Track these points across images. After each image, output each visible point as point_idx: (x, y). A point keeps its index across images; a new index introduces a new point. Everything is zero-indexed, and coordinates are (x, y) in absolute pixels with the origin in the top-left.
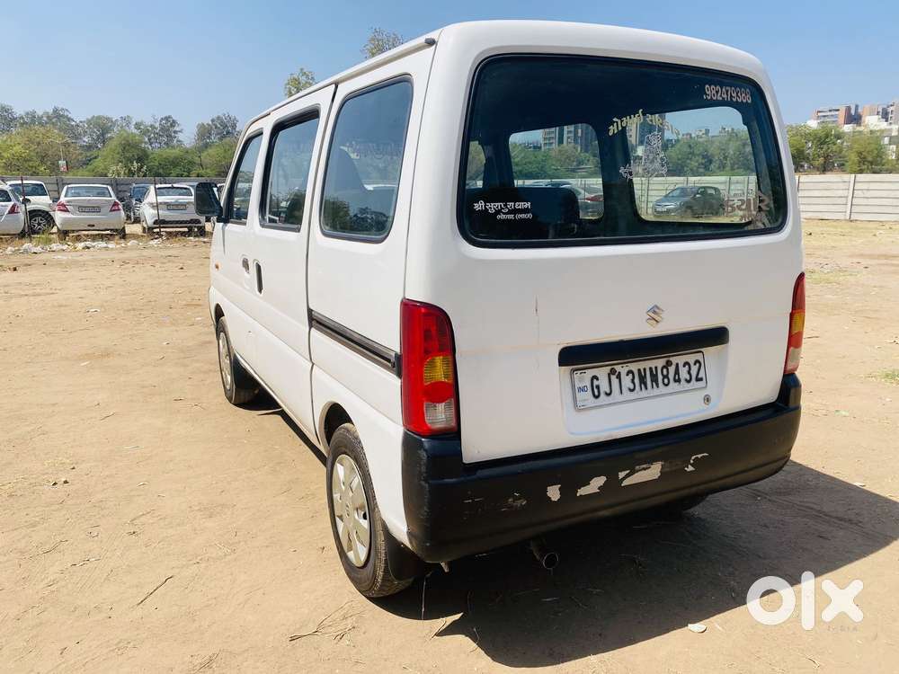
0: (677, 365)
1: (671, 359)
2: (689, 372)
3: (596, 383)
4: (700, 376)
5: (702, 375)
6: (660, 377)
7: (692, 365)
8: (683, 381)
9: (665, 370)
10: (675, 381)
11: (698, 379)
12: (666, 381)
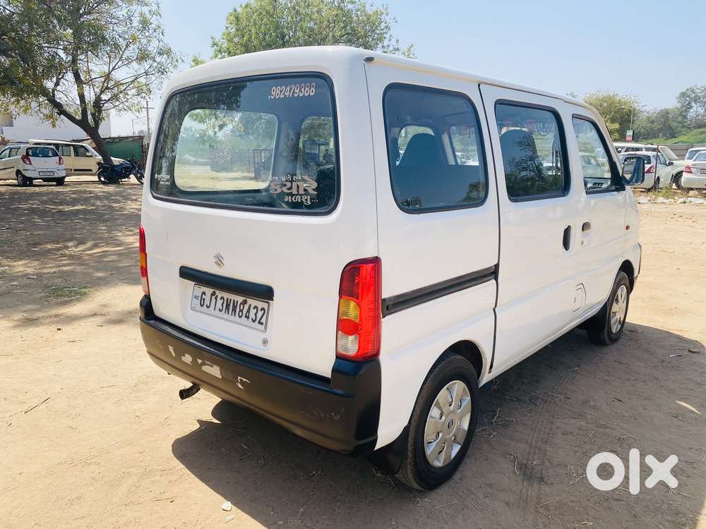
0: (250, 305)
1: (248, 300)
2: (256, 314)
3: (204, 296)
4: (262, 321)
5: (263, 320)
6: (238, 310)
7: (259, 310)
8: (250, 319)
9: (242, 306)
10: (246, 317)
11: (260, 323)
12: (241, 313)
